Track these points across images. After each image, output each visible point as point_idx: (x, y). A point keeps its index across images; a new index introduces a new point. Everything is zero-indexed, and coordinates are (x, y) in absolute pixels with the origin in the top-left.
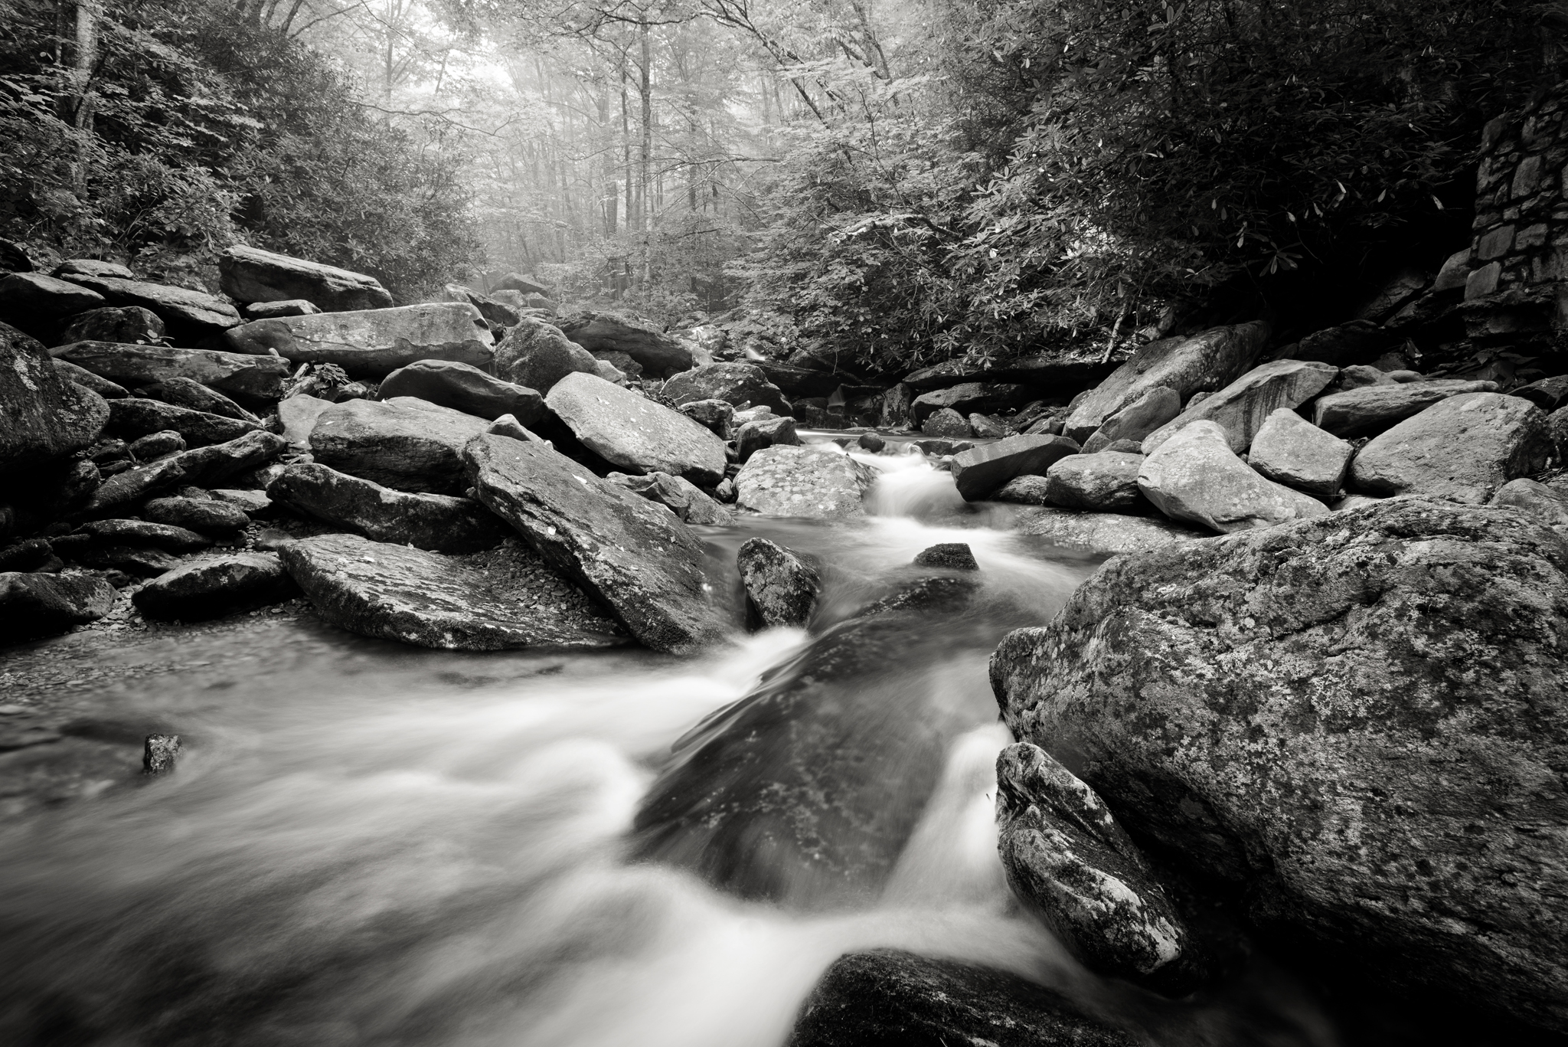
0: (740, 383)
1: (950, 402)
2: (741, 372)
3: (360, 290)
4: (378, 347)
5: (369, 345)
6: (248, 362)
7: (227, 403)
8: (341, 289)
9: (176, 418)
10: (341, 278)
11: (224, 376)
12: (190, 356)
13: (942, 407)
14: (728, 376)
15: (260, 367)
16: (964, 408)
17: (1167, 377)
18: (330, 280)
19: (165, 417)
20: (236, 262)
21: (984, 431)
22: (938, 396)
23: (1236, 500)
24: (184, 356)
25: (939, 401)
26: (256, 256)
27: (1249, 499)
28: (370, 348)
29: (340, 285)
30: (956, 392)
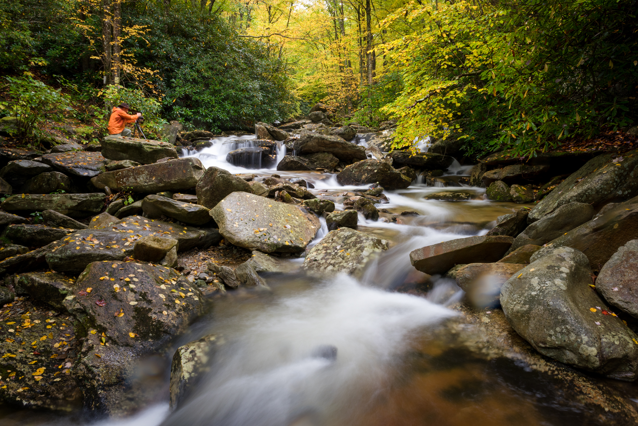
0: (376, 171)
1: (502, 177)
2: (376, 165)
3: (160, 150)
4: (149, 183)
5: (146, 182)
6: (86, 197)
7: (69, 220)
8: (151, 150)
9: (34, 233)
10: (151, 145)
11: (74, 205)
12: (59, 197)
13: (497, 180)
14: (369, 168)
15: (92, 199)
16: (509, 181)
17: (586, 191)
18: (145, 147)
19: (29, 233)
20: (107, 143)
21: (517, 197)
22: (495, 173)
23: (552, 332)
24: (56, 198)
25: (496, 176)
26: (115, 139)
27: (562, 333)
28: (146, 184)
29: (151, 148)
30: (506, 172)
